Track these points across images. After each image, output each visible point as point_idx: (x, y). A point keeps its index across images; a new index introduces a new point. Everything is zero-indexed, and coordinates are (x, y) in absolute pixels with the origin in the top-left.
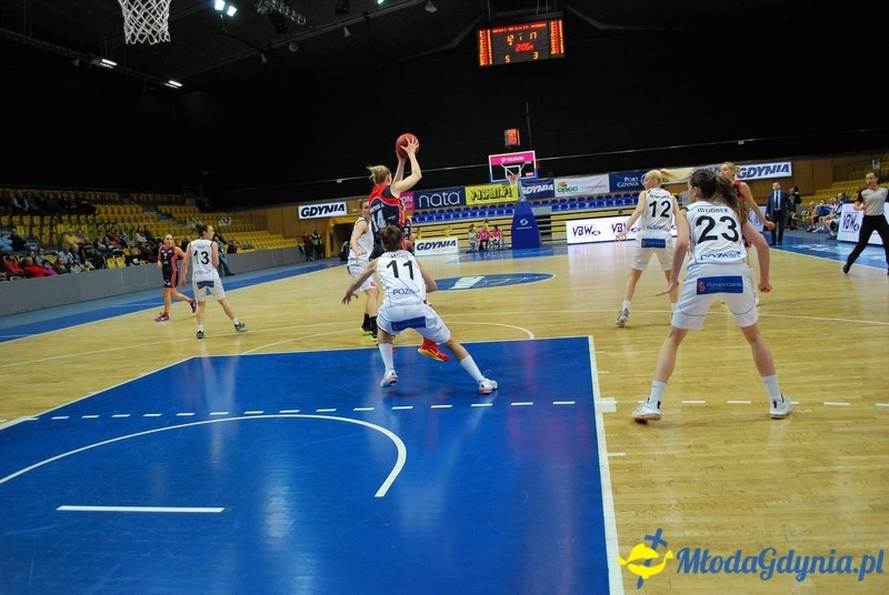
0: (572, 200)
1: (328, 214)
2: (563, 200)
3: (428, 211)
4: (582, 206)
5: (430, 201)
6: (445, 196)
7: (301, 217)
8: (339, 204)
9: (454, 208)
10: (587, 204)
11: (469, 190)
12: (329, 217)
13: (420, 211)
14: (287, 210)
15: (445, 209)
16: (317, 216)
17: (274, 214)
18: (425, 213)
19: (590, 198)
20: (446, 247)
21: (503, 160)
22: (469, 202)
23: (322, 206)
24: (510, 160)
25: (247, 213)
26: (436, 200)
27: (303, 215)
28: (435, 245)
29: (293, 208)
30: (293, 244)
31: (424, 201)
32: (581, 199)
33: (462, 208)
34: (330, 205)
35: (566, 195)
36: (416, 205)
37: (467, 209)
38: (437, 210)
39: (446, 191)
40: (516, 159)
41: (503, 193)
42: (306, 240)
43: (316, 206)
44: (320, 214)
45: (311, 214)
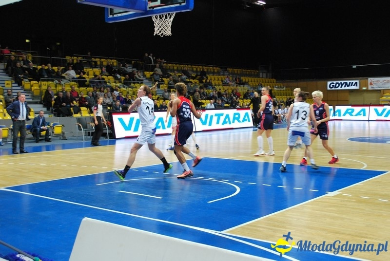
44: (341, 87)
45: (336, 87)
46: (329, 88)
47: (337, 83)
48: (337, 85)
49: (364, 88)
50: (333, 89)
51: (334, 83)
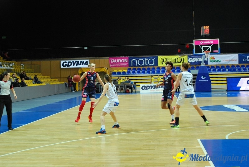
0: (218, 67)
1: (78, 66)
2: (213, 67)
3: (137, 68)
4: (224, 70)
5: (137, 62)
6: (146, 60)
7: (62, 67)
8: (85, 61)
9: (151, 67)
10: (227, 70)
11: (160, 58)
12: (79, 68)
13: (132, 68)
14: (54, 62)
15: (146, 68)
16: (72, 67)
17: (46, 64)
18: (135, 69)
19: (228, 66)
20: (158, 89)
21: (202, 43)
22: (160, 64)
23: (75, 61)
24: (205, 43)
25: (29, 62)
26: (141, 62)
27: (63, 65)
28: (152, 87)
29: (58, 61)
30: (55, 82)
31: (134, 62)
32: (223, 66)
33: (156, 67)
34: (80, 61)
35: (214, 64)
36: (129, 65)
37: (159, 68)
38: (141, 68)
39: (147, 57)
40: (208, 42)
41: (179, 60)
42: (69, 80)
43: (72, 61)
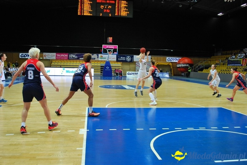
44: (28, 57)
45: (24, 57)
46: (20, 57)
47: (25, 55)
48: (26, 56)
49: (41, 58)
50: (23, 58)
51: (23, 55)
